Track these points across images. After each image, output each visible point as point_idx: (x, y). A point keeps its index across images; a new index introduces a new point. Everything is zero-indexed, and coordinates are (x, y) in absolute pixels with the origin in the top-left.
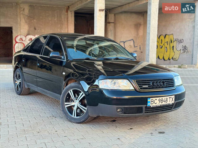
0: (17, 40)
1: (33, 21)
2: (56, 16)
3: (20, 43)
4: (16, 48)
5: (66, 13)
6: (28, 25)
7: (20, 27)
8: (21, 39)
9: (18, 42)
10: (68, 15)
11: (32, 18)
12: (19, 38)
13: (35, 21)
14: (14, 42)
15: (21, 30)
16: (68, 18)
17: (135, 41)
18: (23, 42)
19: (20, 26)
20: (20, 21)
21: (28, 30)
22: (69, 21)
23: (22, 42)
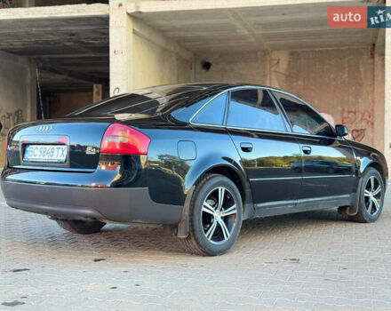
2: (347, 69)
5: (370, 61)
10: (373, 63)
11: (294, 79)
13: (300, 83)
16: (373, 71)
22: (375, 79)
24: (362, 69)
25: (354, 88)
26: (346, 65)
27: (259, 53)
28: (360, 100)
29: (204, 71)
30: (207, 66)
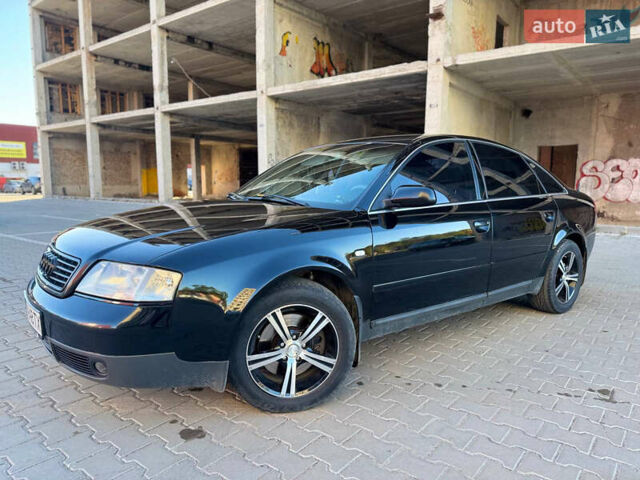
0: (585, 171)
1: (626, 128)
3: (590, 177)
4: (582, 186)
6: (613, 137)
7: (595, 144)
8: (595, 168)
9: (587, 174)
11: (626, 122)
12: (590, 165)
13: (632, 126)
14: (578, 175)
15: (596, 151)
18: (598, 174)
19: (595, 141)
20: (597, 129)
21: (612, 149)
23: (595, 174)
27: (586, 98)
29: (524, 118)
30: (527, 113)
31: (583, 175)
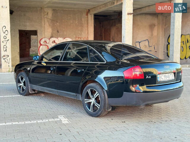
1: (56, 24)
2: (77, 19)
3: (44, 46)
4: (41, 50)
5: (86, 16)
6: (51, 28)
7: (44, 31)
9: (43, 44)
10: (88, 17)
11: (55, 22)
12: (43, 40)
13: (58, 24)
14: (39, 45)
15: (45, 34)
16: (88, 21)
17: (149, 41)
18: (47, 44)
19: (44, 29)
20: (44, 24)
21: (52, 33)
22: (89, 24)
24: (83, 20)
25: (80, 28)
26: (77, 18)
27: (38, 8)
28: (83, 33)
31: (41, 45)
